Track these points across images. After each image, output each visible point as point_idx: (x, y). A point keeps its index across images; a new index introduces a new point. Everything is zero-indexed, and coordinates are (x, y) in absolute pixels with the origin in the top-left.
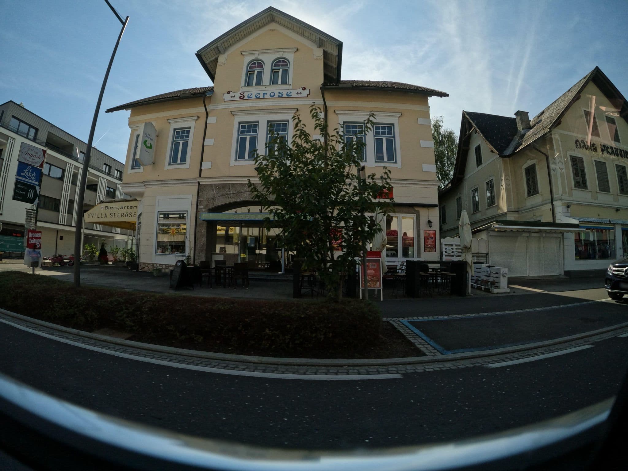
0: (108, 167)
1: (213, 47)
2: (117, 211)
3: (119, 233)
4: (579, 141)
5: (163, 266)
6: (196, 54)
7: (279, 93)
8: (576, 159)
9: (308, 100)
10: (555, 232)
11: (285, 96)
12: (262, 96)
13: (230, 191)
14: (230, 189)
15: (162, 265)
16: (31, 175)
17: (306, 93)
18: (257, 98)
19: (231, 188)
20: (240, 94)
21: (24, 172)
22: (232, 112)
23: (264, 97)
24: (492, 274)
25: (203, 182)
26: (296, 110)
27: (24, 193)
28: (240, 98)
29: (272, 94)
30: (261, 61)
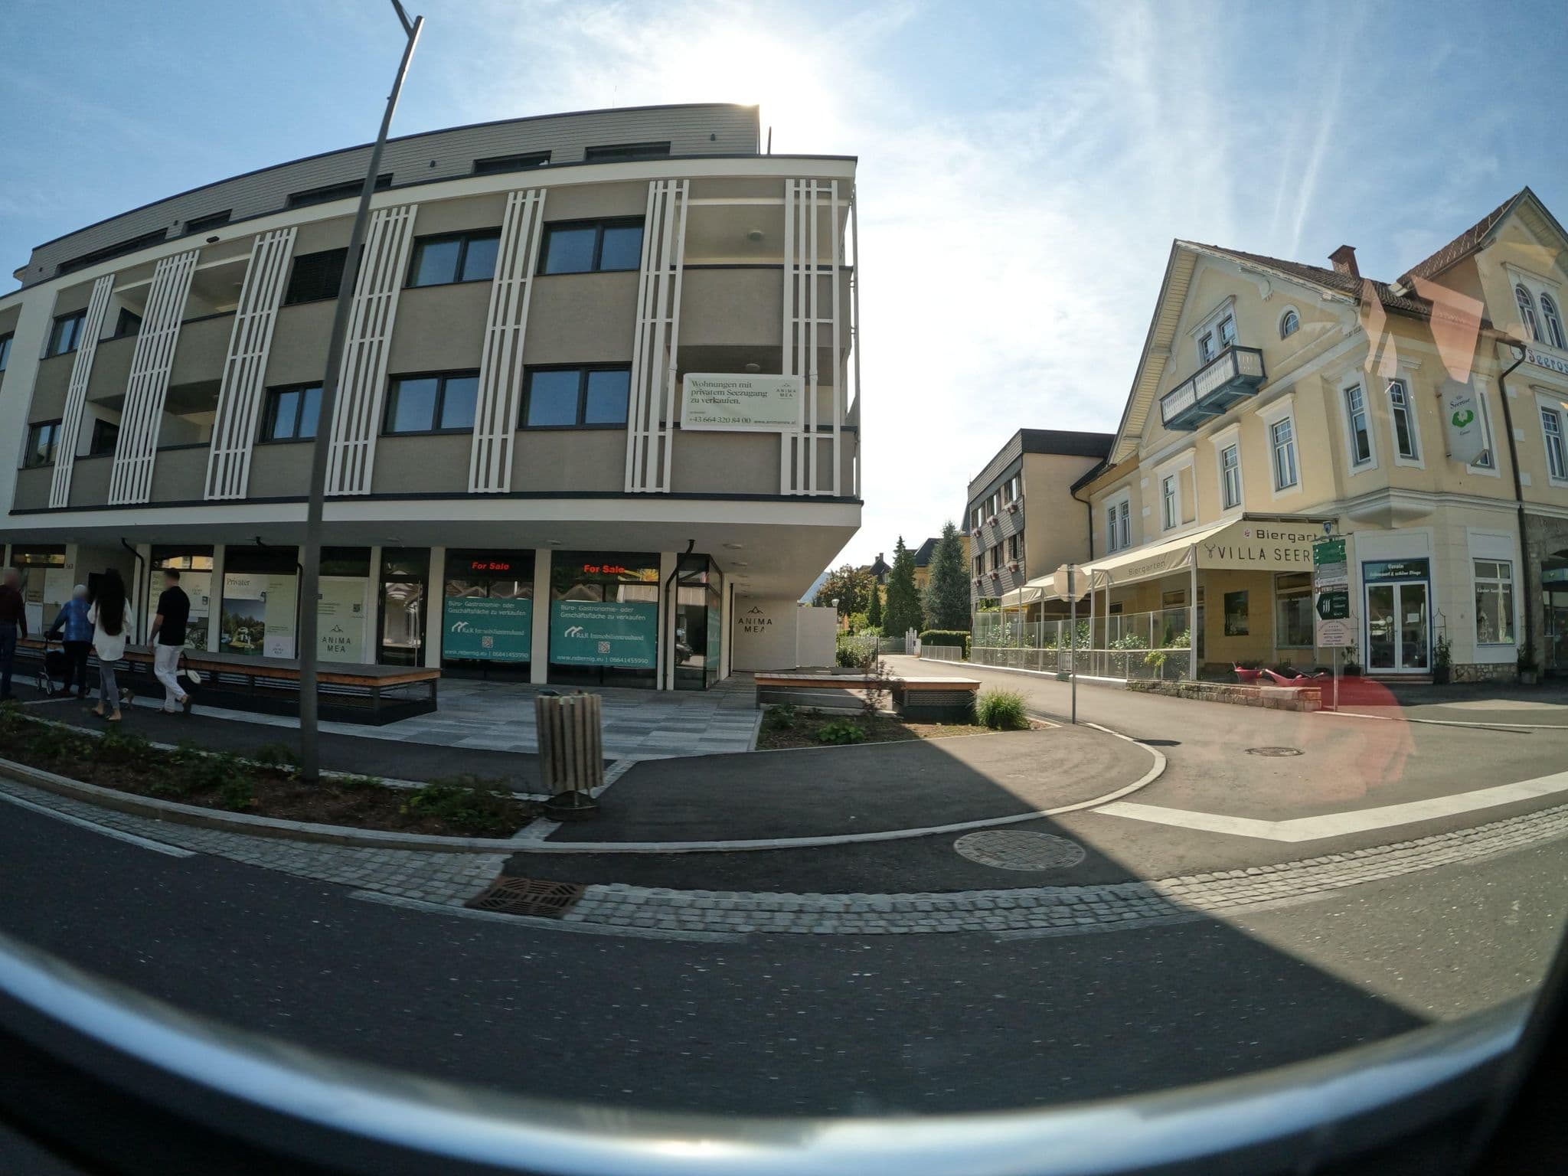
2: (1288, 544)
5: (1490, 666)
12: (1551, 365)
13: (1558, 531)
14: (1557, 526)
18: (1548, 366)
23: (1554, 367)
25: (1528, 509)
28: (1530, 359)
29: (1560, 366)
30: (1525, 290)
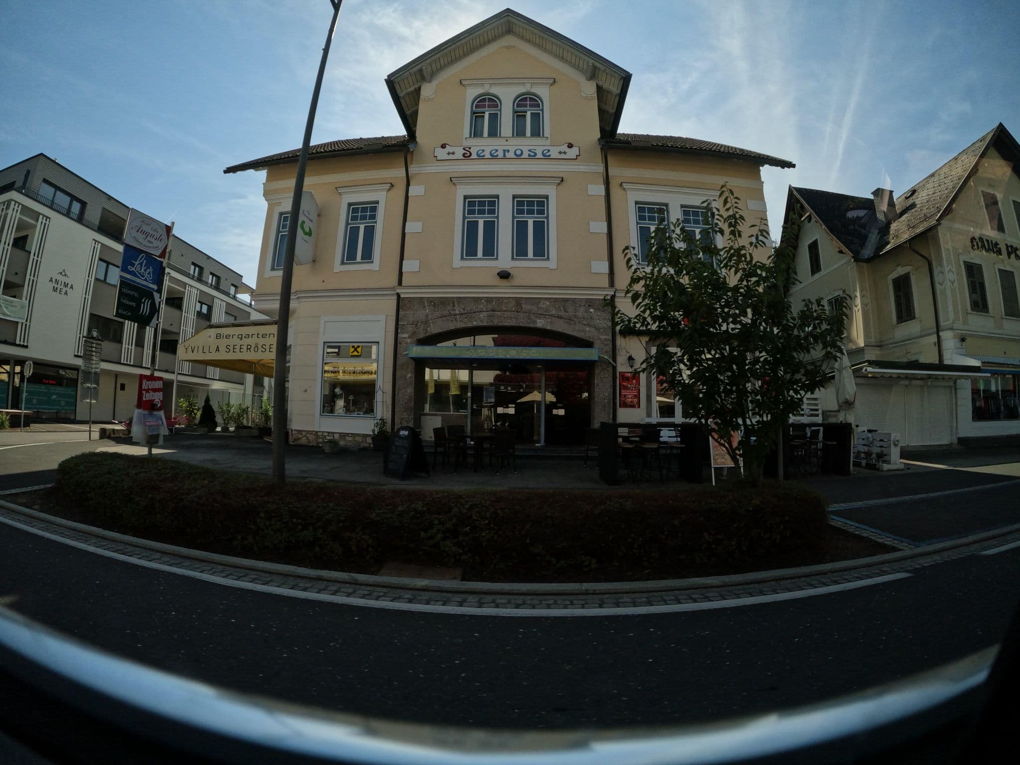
0: (197, 269)
1: (415, 69)
2: (238, 342)
3: (218, 379)
4: (975, 239)
5: (335, 435)
6: (385, 80)
7: (530, 151)
8: (972, 267)
9: (577, 163)
10: (943, 378)
11: (539, 155)
12: (501, 155)
13: (454, 310)
14: (454, 306)
15: (333, 433)
16: (145, 270)
17: (573, 153)
18: (494, 157)
19: (456, 305)
20: (464, 149)
21: (133, 265)
22: (452, 179)
23: (504, 155)
24: (875, 442)
25: (405, 293)
26: (560, 179)
27: (134, 304)
28: (464, 155)
29: (519, 152)
30: (495, 97)
